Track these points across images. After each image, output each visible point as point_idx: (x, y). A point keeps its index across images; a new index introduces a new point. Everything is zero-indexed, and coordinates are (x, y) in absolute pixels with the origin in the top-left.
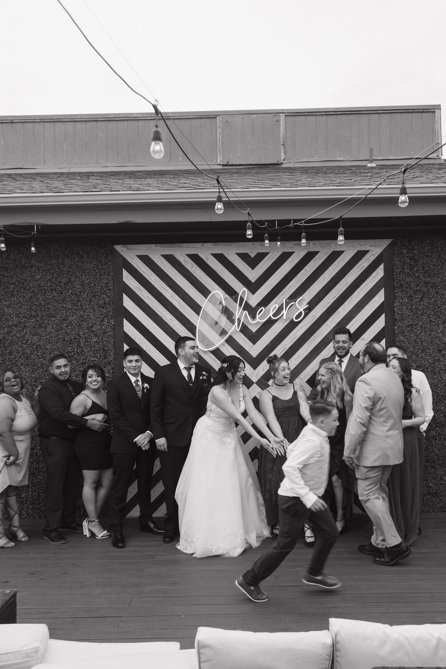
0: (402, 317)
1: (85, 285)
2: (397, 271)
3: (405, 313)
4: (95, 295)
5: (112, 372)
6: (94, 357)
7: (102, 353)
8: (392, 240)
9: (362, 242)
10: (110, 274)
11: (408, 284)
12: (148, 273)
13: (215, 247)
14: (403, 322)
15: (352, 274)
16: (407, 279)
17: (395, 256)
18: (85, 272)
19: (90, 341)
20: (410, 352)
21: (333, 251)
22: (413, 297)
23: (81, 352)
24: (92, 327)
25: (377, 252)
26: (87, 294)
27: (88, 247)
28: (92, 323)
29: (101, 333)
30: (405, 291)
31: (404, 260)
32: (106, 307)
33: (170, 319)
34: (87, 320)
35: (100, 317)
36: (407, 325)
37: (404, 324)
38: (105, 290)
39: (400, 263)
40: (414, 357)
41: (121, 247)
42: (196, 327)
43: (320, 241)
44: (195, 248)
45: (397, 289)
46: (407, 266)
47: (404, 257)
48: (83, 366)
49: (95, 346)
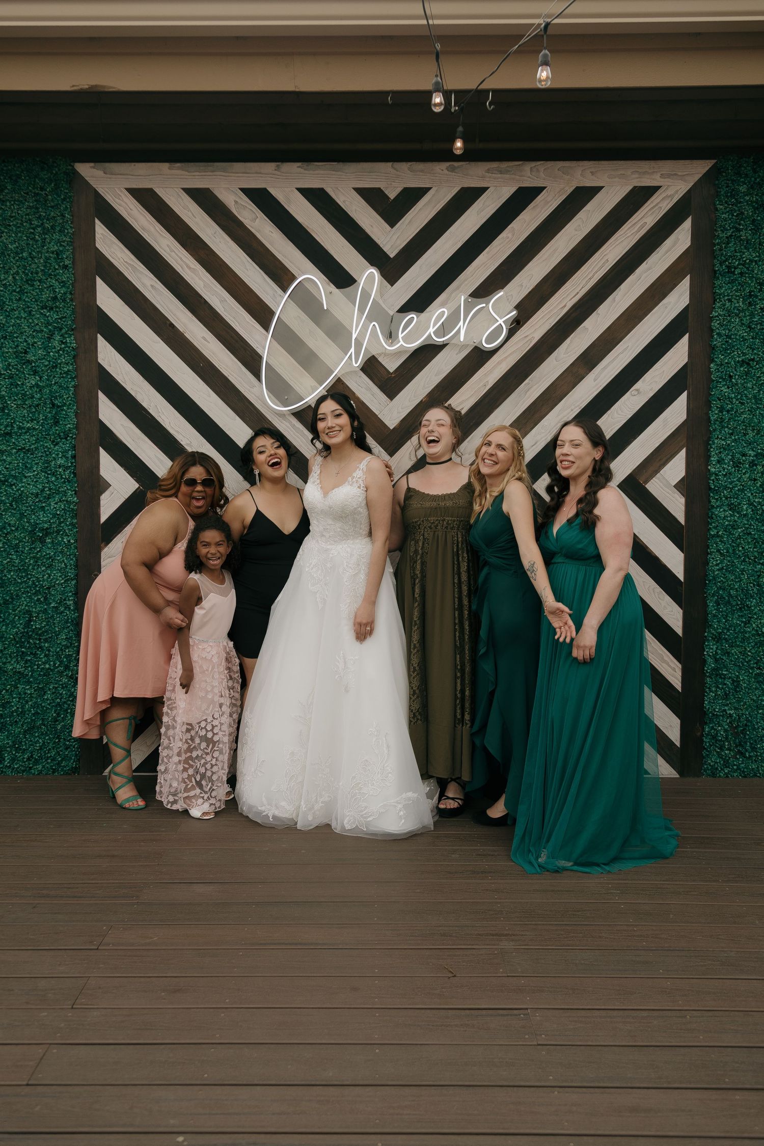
0: (727, 342)
1: (9, 255)
2: (721, 235)
3: (736, 335)
4: (31, 280)
5: (71, 456)
6: (32, 420)
7: (50, 412)
8: (714, 161)
9: (645, 165)
10: (66, 231)
11: (747, 266)
12: (152, 229)
13: (306, 172)
14: (731, 353)
15: (617, 243)
16: (744, 253)
17: (720, 201)
18: (10, 226)
19: (22, 384)
20: (743, 422)
21: (577, 188)
22: (756, 296)
23: (3, 410)
24: (26, 352)
25: (677, 191)
26: (13, 278)
27: (15, 166)
28: (25, 344)
29: (46, 366)
30: (739, 283)
31: (739, 210)
32: (56, 307)
33: (204, 338)
34: (15, 335)
35: (43, 331)
36: (738, 362)
37: (732, 358)
38: (54, 267)
39: (730, 217)
40: (751, 434)
41: (91, 167)
42: (261, 357)
43: (549, 162)
44: (260, 173)
45: (720, 278)
46: (746, 225)
47: (740, 202)
48: (7, 442)
49: (33, 397)
